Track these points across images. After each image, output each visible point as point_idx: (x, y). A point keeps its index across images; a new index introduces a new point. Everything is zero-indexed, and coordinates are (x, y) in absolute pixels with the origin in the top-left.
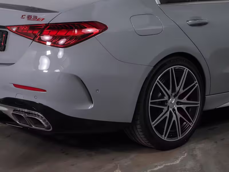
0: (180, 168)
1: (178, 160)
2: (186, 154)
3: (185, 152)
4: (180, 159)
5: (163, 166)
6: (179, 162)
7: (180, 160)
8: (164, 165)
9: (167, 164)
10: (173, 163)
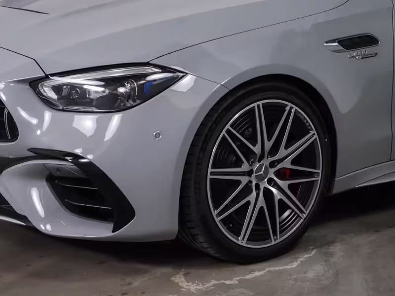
0: (295, 277)
1: (297, 261)
2: (313, 253)
3: (313, 247)
4: (302, 259)
5: (265, 271)
6: (297, 266)
7: (299, 262)
8: (267, 270)
9: (272, 269)
10: (284, 267)
